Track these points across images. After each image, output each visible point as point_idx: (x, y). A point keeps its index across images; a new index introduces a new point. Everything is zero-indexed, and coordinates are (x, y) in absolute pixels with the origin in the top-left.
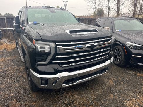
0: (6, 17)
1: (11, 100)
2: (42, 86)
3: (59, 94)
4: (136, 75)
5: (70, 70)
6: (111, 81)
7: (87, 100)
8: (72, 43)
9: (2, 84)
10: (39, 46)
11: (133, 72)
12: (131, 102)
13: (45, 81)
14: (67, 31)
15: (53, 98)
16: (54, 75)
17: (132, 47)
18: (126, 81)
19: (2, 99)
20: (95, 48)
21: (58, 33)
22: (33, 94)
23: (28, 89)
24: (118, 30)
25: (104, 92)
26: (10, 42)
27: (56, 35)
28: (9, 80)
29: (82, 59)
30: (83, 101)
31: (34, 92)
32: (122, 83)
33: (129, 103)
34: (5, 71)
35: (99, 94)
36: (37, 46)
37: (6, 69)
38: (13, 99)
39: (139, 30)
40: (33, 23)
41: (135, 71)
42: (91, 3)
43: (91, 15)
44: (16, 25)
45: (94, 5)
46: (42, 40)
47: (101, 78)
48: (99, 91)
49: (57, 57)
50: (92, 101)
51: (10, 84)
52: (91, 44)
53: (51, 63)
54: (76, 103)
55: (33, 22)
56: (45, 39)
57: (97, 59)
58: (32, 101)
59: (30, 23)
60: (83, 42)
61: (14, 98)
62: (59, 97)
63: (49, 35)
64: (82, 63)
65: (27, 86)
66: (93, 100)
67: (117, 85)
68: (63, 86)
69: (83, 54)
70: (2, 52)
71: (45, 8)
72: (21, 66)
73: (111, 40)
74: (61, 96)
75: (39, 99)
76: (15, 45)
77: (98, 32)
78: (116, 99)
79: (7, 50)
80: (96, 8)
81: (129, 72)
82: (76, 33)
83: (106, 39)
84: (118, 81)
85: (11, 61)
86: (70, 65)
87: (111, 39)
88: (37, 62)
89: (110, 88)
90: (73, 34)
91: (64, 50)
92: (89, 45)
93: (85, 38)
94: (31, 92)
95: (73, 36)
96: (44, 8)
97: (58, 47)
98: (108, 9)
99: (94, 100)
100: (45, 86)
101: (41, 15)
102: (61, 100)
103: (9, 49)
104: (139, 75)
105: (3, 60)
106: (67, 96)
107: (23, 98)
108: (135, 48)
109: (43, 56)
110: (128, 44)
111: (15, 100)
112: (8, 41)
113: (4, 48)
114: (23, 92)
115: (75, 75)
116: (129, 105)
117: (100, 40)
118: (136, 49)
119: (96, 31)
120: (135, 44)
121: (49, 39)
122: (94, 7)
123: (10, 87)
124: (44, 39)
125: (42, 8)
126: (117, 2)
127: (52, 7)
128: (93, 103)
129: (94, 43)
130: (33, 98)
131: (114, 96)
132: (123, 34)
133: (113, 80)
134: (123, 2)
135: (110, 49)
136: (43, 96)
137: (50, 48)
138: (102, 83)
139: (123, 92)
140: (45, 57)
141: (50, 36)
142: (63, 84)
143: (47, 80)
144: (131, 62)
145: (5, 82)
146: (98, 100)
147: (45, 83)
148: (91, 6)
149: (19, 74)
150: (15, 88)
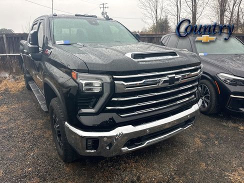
0: (6, 35)
1: (30, 179)
2: (88, 151)
3: (112, 166)
4: (236, 129)
5: (135, 123)
6: (197, 140)
7: (163, 173)
8: (139, 75)
9: (9, 150)
10: (84, 82)
11: (231, 124)
12: (237, 174)
13: (93, 143)
14: (129, 55)
15: (103, 172)
16: (109, 131)
17: (229, 81)
18: (222, 138)
19: (13, 177)
20: (176, 83)
21: (116, 58)
22: (67, 166)
23: (57, 159)
24: (203, 54)
25: (189, 160)
26: (14, 77)
27: (112, 62)
28: (21, 144)
29: (155, 102)
30: (155, 176)
31: (68, 163)
32: (216, 142)
33: (233, 176)
34: (12, 128)
35: (181, 163)
36: (81, 81)
37: (12, 125)
38: (33, 178)
39: (236, 53)
40: (63, 43)
41: (235, 123)
42: (149, 9)
43: (148, 29)
44: (33, 46)
45: (153, 13)
46: (89, 72)
47: (180, 136)
48: (181, 158)
49: (113, 99)
50: (171, 175)
51: (24, 150)
52: (169, 76)
53: (103, 110)
54: (143, 180)
55: (63, 41)
56: (95, 69)
57: (178, 102)
58: (66, 179)
59: (57, 43)
60: (157, 73)
61: (34, 176)
62: (113, 170)
63: (100, 61)
64: (154, 109)
65: (54, 154)
66: (173, 174)
67: (209, 146)
68: (124, 151)
69: (156, 94)
70: (1, 94)
71: (80, 17)
72: (39, 118)
73: (199, 71)
74: (116, 169)
75: (80, 176)
76: (24, 83)
77: (178, 56)
78: (211, 171)
79: (11, 91)
80: (157, 18)
81: (225, 124)
82: (143, 58)
83: (193, 68)
84: (208, 139)
85: (20, 110)
86: (136, 113)
87: (200, 68)
88: (80, 109)
89: (199, 152)
90: (138, 60)
91: (127, 88)
92: (166, 78)
93: (160, 67)
94: (62, 163)
95: (140, 63)
96: (78, 17)
97: (116, 82)
98: (176, 19)
99: (175, 174)
100: (93, 151)
101: (70, 30)
102: (118, 175)
103: (12, 89)
104: (242, 128)
105: (4, 108)
106: (126, 168)
107: (49, 175)
108: (235, 83)
109: (90, 98)
110: (222, 76)
111: (36, 180)
112: (11, 76)
113: (4, 88)
114: (49, 164)
115: (145, 131)
116: (234, 179)
117: (183, 70)
118: (235, 85)
119: (174, 54)
120: (235, 76)
121: (101, 70)
122: (154, 16)
123: (25, 156)
124: (92, 69)
125: (76, 17)
126: (191, 9)
127: (83, 14)
128: (174, 178)
129: (174, 75)
130: (67, 174)
131: (207, 165)
132: (212, 61)
133: (201, 138)
134: (202, 8)
135: (197, 86)
136: (84, 170)
137: (102, 85)
138: (183, 144)
139: (221, 159)
140: (94, 100)
141: (102, 65)
142: (124, 147)
143: (96, 141)
144: (228, 107)
145: (15, 147)
146: (180, 173)
147: (93, 146)
148: (149, 15)
149: (36, 133)
150: (33, 158)
